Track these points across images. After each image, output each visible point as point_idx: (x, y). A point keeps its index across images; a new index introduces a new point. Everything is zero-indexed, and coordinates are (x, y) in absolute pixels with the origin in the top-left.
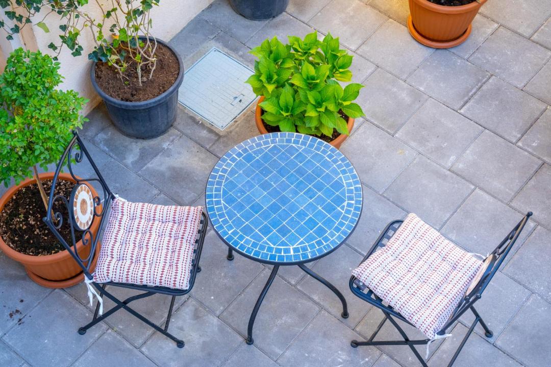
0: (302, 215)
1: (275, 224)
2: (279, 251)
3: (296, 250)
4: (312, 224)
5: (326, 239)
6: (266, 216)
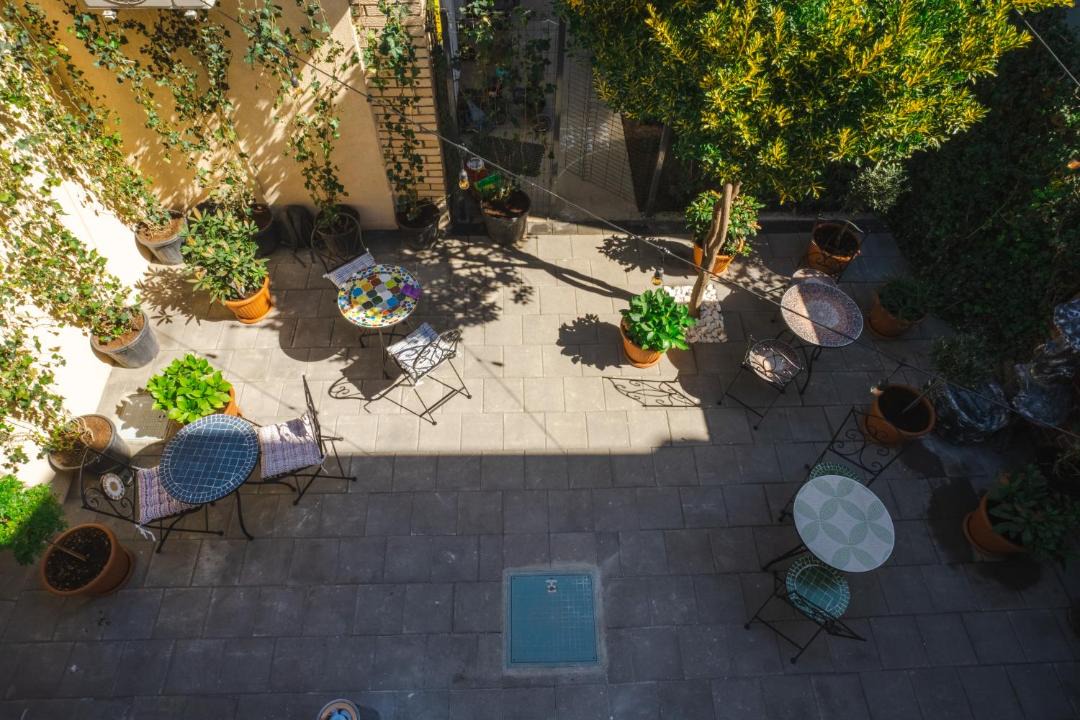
0: (226, 461)
1: (213, 476)
2: (224, 488)
3: (233, 481)
4: (234, 462)
5: (247, 465)
6: (205, 474)
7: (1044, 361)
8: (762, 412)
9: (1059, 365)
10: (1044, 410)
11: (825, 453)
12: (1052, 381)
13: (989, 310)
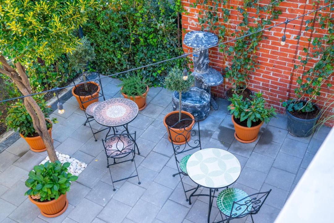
7: (198, 64)
8: (135, 174)
9: (203, 61)
10: (215, 79)
11: (176, 158)
12: (207, 68)
13: (163, 69)
